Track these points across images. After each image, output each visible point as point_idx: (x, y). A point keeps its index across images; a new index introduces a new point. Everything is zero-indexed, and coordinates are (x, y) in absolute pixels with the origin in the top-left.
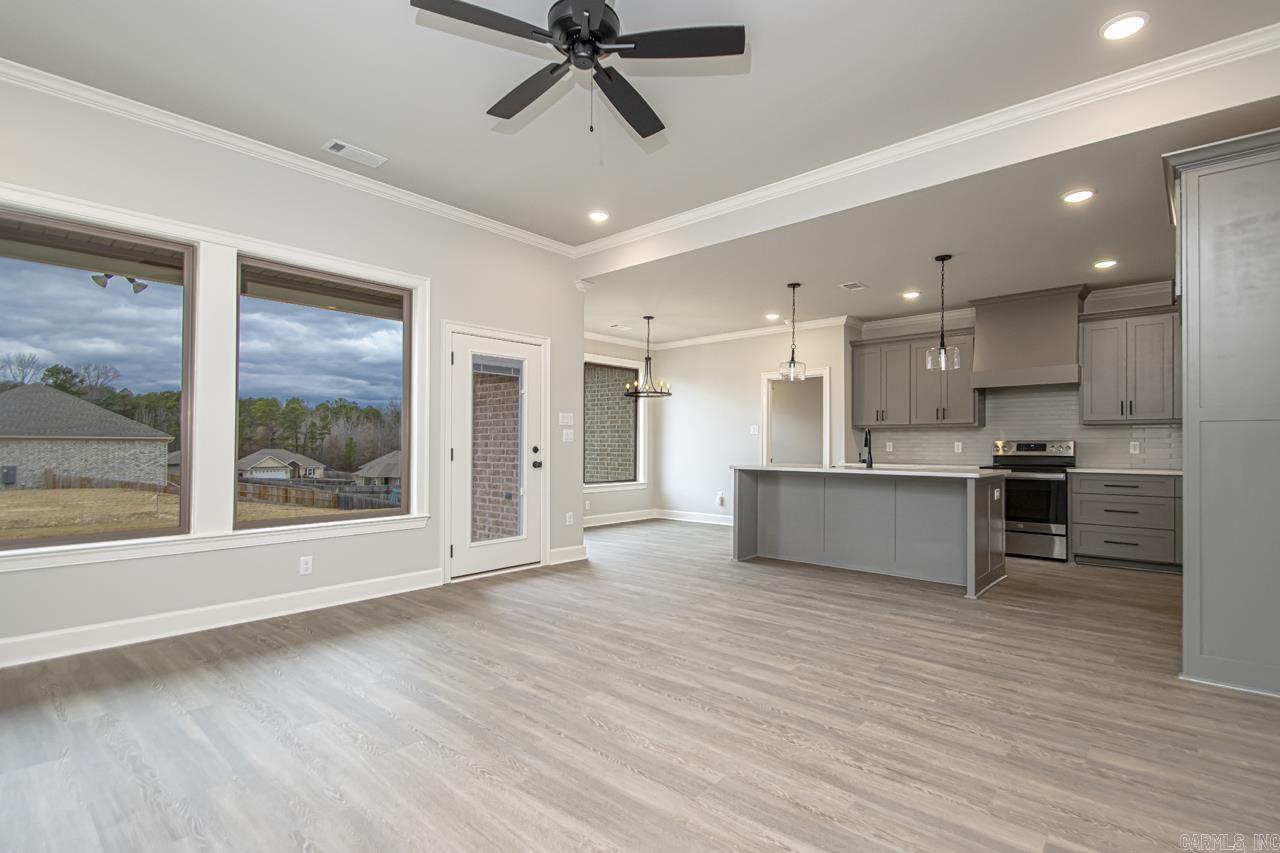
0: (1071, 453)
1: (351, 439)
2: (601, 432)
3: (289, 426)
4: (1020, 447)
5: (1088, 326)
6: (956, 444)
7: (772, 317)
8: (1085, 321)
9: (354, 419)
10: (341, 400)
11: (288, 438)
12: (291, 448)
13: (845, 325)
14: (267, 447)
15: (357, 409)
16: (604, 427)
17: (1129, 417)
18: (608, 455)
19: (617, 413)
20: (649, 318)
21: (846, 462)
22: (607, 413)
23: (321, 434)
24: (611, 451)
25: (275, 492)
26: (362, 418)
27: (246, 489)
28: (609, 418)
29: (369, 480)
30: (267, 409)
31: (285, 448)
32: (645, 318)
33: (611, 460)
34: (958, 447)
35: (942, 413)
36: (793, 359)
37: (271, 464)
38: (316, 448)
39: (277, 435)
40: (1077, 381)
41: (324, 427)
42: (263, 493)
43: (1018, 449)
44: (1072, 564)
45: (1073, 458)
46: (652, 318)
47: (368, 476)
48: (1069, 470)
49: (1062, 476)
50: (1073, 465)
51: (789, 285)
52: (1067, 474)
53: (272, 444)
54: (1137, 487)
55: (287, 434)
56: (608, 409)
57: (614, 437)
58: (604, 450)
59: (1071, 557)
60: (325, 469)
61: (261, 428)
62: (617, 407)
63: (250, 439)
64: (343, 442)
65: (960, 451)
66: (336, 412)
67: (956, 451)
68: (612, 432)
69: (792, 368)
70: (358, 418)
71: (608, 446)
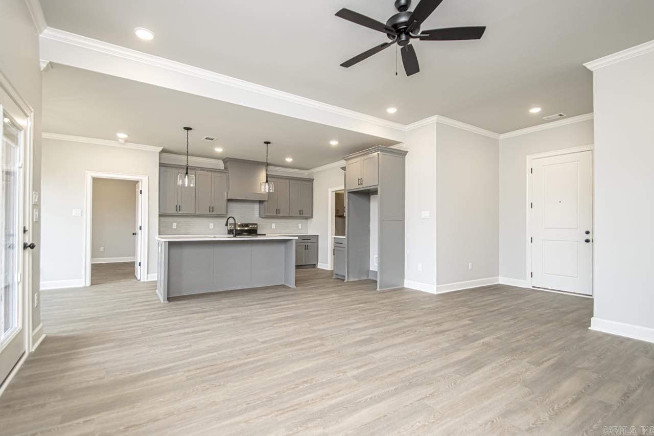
6: (211, 224)
7: (121, 136)
13: (159, 153)
34: (211, 226)
35: (212, 209)
43: (239, 227)
45: (257, 230)
65: (212, 228)
67: (210, 227)
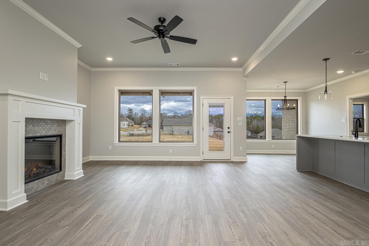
1: (258, 125)
2: (289, 122)
7: (340, 72)
9: (259, 120)
10: (256, 114)
15: (260, 117)
16: (290, 121)
18: (291, 130)
19: (294, 115)
20: (285, 82)
22: (290, 116)
23: (250, 124)
24: (292, 129)
26: (261, 119)
28: (291, 117)
32: (284, 82)
33: (292, 132)
36: (326, 91)
38: (249, 128)
41: (251, 122)
46: (287, 82)
47: (261, 135)
51: (324, 60)
56: (291, 114)
57: (293, 124)
58: (290, 129)
60: (251, 133)
62: (293, 113)
64: (256, 126)
66: (255, 118)
68: (292, 122)
69: (326, 94)
70: (260, 119)
71: (291, 127)
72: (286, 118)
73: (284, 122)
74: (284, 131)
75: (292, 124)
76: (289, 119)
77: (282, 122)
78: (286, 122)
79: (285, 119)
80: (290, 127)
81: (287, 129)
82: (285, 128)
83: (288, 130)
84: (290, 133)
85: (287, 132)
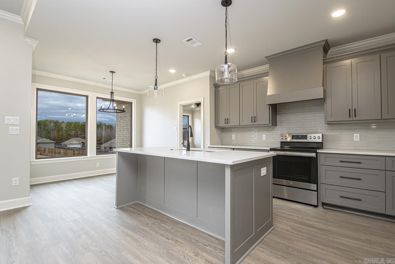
0: (320, 140)
1: (102, 134)
3: (83, 131)
4: (293, 137)
5: (329, 66)
6: (263, 135)
7: (173, 71)
8: (327, 62)
10: (100, 122)
11: (82, 134)
12: (83, 137)
13: (210, 76)
14: (75, 137)
16: (124, 129)
17: (354, 119)
18: (125, 141)
20: (112, 72)
21: (210, 145)
25: (70, 152)
27: (61, 151)
29: (105, 148)
30: (75, 125)
31: (81, 138)
34: (264, 137)
35: (254, 119)
36: (156, 84)
37: (76, 142)
39: (78, 133)
40: (322, 97)
42: (66, 152)
43: (293, 138)
44: (320, 208)
45: (322, 143)
47: (105, 146)
48: (318, 151)
49: (314, 155)
50: (321, 148)
51: (153, 40)
52: (317, 153)
53: (77, 136)
54: (360, 163)
55: (81, 133)
58: (124, 139)
59: (320, 204)
61: (73, 131)
63: (70, 135)
65: (265, 139)
67: (263, 139)
70: (105, 128)
72: (121, 125)
73: (118, 131)
74: (118, 142)
75: (126, 133)
76: (123, 127)
77: (116, 130)
78: (121, 131)
79: (119, 127)
80: (124, 136)
81: (122, 139)
82: (119, 138)
83: (122, 141)
84: (123, 144)
85: (121, 144)
